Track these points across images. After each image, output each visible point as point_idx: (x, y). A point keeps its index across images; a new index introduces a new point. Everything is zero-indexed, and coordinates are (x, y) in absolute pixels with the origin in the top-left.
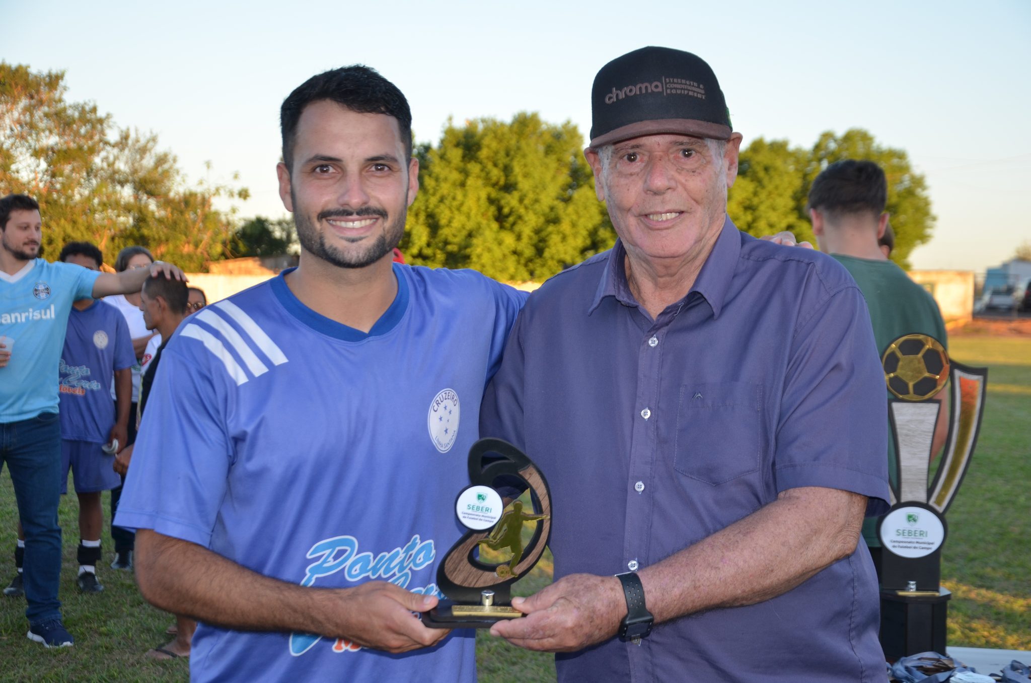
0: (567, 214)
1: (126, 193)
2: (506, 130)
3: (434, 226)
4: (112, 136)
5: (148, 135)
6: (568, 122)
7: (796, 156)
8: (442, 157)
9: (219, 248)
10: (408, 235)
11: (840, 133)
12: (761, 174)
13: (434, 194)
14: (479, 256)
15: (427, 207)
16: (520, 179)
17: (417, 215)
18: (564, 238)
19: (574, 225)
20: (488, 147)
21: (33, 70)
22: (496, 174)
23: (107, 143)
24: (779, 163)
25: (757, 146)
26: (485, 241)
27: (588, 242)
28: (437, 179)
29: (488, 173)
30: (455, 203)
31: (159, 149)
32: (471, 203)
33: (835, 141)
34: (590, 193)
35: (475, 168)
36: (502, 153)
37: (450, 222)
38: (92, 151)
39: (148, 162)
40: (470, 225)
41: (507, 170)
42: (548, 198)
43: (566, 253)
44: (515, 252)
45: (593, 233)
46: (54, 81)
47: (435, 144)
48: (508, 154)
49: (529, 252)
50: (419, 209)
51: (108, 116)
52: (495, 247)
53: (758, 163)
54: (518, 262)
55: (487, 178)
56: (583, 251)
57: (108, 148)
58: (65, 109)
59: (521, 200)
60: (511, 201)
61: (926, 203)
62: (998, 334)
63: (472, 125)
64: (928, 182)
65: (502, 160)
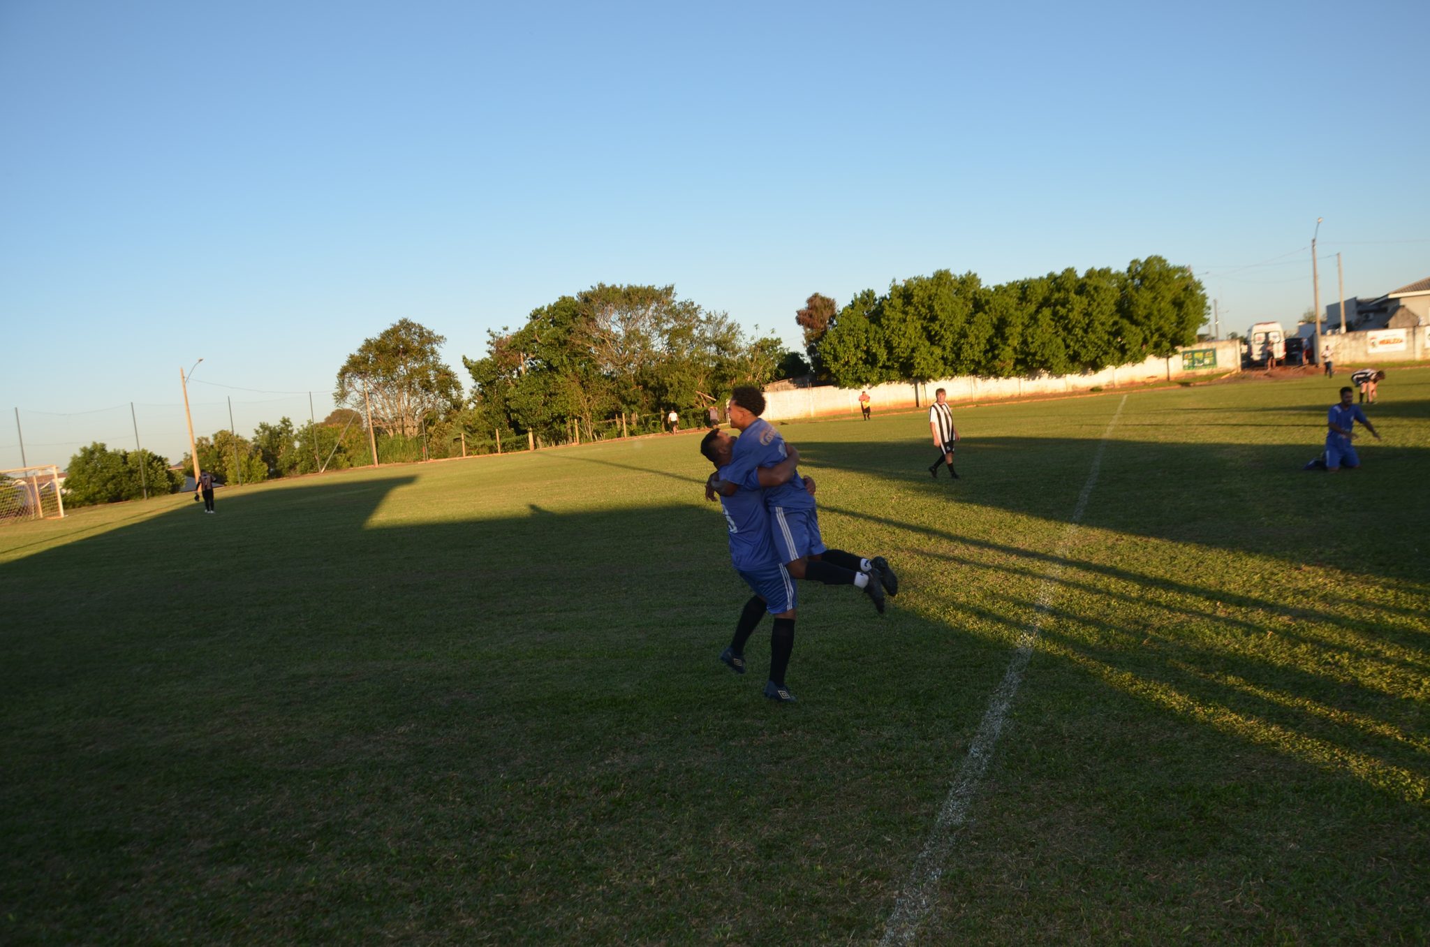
0: (972, 331)
1: (712, 350)
2: (928, 284)
3: (890, 348)
4: (703, 317)
5: (722, 314)
6: (970, 273)
7: (1118, 275)
8: (890, 305)
9: (768, 375)
10: (875, 355)
11: (1143, 260)
12: (1092, 292)
13: (888, 328)
14: (919, 363)
15: (885, 337)
16: (938, 313)
17: (879, 343)
18: (972, 346)
19: (977, 338)
20: (918, 296)
21: (656, 288)
22: (923, 311)
23: (701, 321)
24: (1104, 284)
25: (1090, 274)
26: (921, 354)
27: (988, 347)
28: (888, 320)
29: (919, 312)
30: (901, 333)
31: (729, 321)
32: (911, 331)
33: (1141, 265)
34: (985, 317)
35: (911, 309)
36: (926, 299)
37: (899, 344)
38: (690, 329)
39: (723, 329)
40: (912, 345)
41: (931, 308)
42: (959, 322)
43: (974, 356)
44: (943, 358)
45: (989, 341)
46: (669, 291)
47: (888, 297)
48: (930, 299)
49: (951, 357)
50: (879, 339)
51: (699, 306)
52: (928, 357)
53: (1090, 285)
54: (945, 364)
55: (919, 314)
56: (986, 352)
57: (702, 324)
58: (675, 307)
59: (941, 326)
60: (936, 326)
61: (1204, 297)
62: (1255, 379)
63: (908, 282)
64: (1204, 285)
65: (927, 303)
